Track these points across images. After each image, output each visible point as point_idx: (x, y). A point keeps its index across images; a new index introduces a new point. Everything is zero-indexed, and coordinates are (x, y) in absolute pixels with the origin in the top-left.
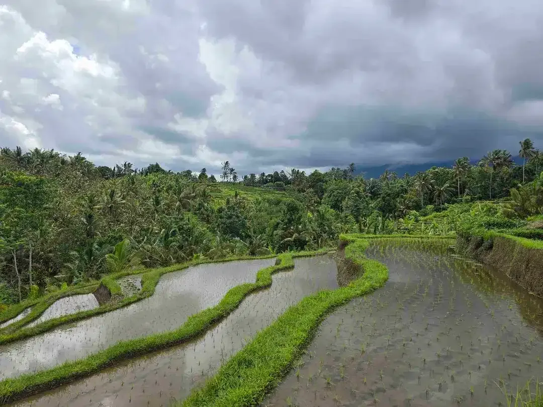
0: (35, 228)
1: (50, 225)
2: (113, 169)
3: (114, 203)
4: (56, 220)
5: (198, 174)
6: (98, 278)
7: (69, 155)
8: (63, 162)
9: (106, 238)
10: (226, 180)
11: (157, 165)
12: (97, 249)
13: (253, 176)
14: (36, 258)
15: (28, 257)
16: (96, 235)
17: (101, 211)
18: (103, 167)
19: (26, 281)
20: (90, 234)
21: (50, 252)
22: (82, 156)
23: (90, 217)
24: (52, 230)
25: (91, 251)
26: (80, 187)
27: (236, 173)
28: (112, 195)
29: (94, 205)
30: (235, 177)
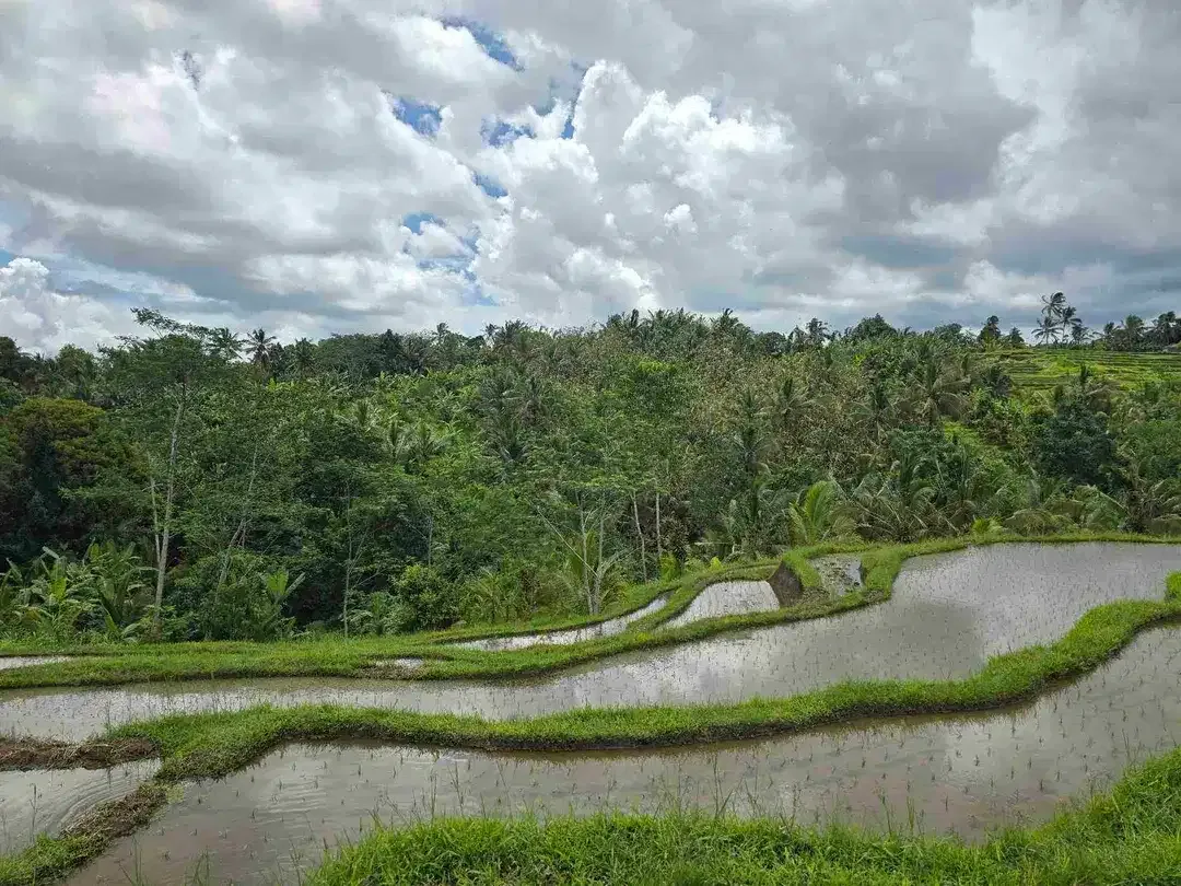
0: (663, 454)
1: (683, 449)
2: (787, 338)
3: (794, 404)
4: (692, 439)
5: (977, 332)
6: (771, 553)
7: (710, 318)
8: (701, 331)
9: (780, 476)
10: (1051, 340)
11: (878, 320)
12: (766, 497)
13: (1133, 322)
14: (666, 507)
15: (653, 505)
16: (762, 468)
17: (768, 422)
18: (769, 334)
19: (652, 548)
20: (752, 469)
21: (686, 498)
22: (731, 316)
23: (749, 435)
24: (689, 457)
25: (755, 499)
26: (728, 378)
27: (1079, 320)
28: (788, 389)
29: (755, 411)
30: (1078, 331)
